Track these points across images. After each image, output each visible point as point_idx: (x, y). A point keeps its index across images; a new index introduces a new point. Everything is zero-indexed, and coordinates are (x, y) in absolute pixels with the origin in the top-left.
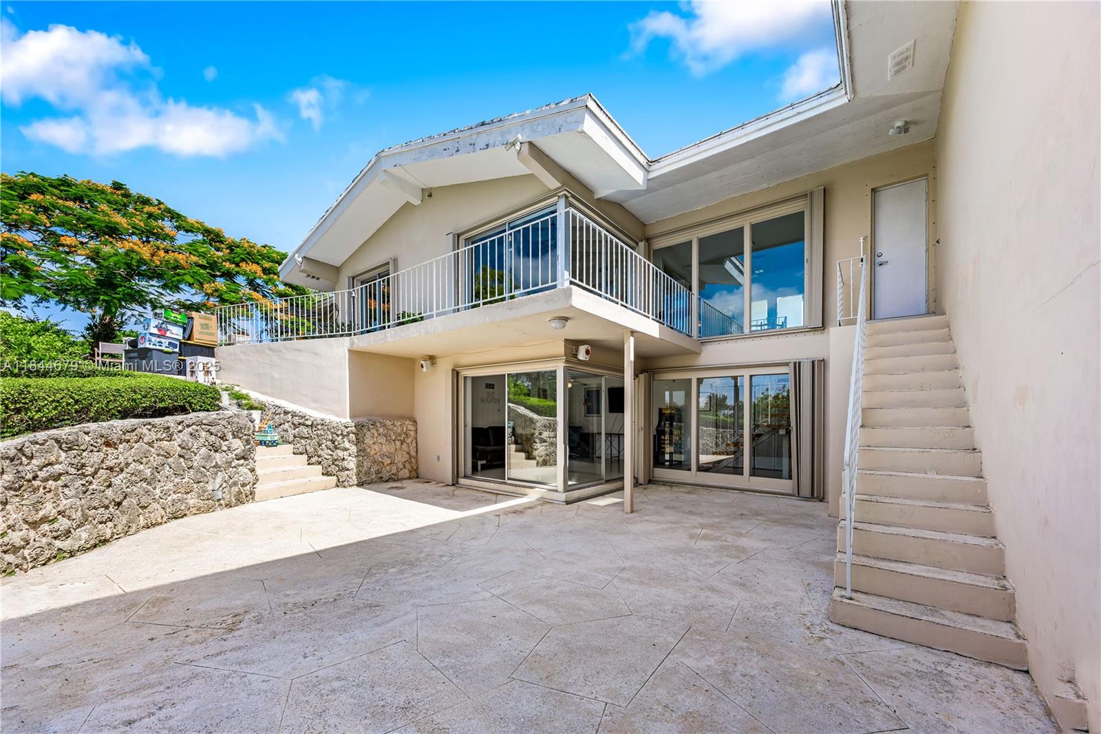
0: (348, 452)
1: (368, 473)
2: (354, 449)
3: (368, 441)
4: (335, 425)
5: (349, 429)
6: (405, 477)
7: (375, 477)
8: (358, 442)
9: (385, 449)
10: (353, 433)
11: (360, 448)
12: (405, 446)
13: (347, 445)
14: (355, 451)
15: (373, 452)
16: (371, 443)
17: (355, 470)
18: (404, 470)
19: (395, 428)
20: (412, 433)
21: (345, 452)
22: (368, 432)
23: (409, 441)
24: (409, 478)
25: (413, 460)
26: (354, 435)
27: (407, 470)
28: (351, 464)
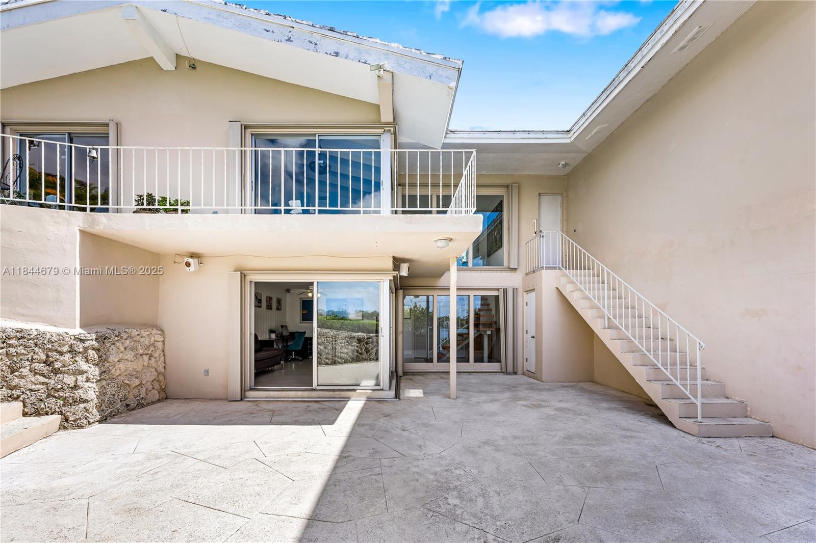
0: (85, 376)
1: (111, 403)
2: (94, 371)
3: (113, 358)
4: (54, 338)
5: (87, 344)
6: (154, 400)
7: (122, 406)
8: (102, 361)
9: (131, 366)
10: (93, 349)
11: (103, 369)
12: (153, 360)
13: (84, 366)
14: (97, 373)
15: (118, 372)
16: (116, 360)
17: (96, 400)
18: (153, 391)
19: (142, 340)
20: (160, 345)
21: (79, 377)
22: (113, 346)
23: (156, 355)
24: (159, 401)
25: (161, 378)
26: (94, 352)
27: (156, 392)
28: (91, 392)
